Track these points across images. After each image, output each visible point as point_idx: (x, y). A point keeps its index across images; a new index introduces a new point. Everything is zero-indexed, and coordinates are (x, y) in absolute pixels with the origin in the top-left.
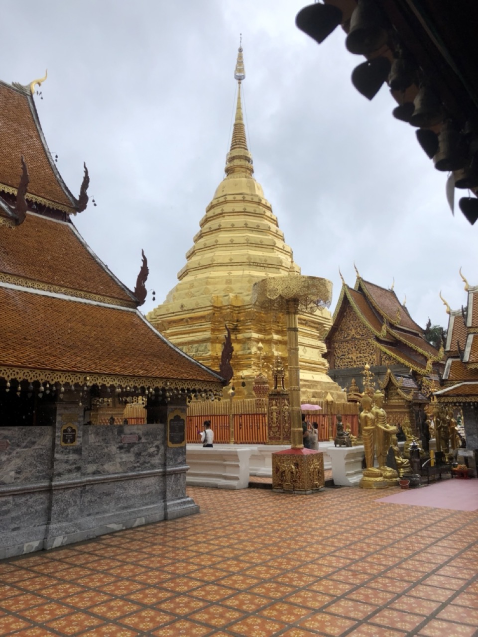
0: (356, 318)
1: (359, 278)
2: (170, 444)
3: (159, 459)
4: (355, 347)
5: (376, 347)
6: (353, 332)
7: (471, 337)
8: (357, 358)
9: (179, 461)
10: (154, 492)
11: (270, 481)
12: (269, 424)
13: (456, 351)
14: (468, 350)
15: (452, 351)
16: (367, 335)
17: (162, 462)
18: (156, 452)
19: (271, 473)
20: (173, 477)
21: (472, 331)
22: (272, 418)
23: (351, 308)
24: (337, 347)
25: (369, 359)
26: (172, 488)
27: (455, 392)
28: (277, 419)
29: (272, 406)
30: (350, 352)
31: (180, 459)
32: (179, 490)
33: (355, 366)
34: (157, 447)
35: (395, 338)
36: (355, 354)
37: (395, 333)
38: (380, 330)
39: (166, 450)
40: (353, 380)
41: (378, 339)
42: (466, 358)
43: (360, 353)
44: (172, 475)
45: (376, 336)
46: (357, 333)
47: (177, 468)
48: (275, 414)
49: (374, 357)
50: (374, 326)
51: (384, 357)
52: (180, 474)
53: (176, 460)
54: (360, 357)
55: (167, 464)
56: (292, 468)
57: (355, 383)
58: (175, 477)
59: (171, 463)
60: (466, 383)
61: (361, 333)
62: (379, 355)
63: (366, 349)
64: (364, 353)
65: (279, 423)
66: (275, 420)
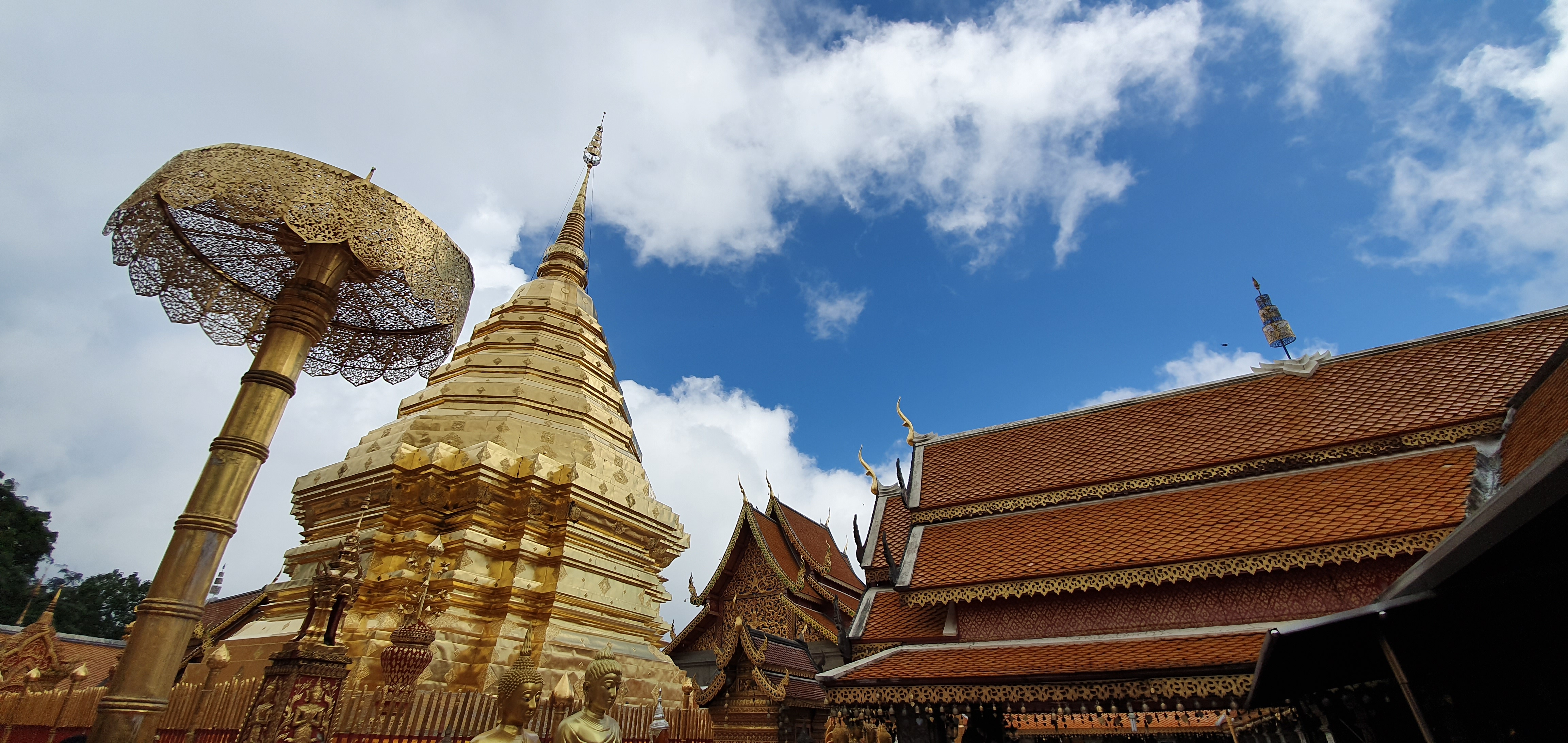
0: (761, 559)
1: (772, 498)
4: (756, 610)
5: (789, 610)
6: (755, 583)
7: (918, 531)
8: (758, 628)
13: (884, 567)
14: (910, 558)
15: (877, 568)
16: (776, 586)
21: (921, 518)
23: (754, 541)
24: (728, 608)
25: (777, 631)
27: (875, 673)
30: (749, 619)
35: (821, 595)
36: (755, 621)
37: (821, 586)
38: (794, 579)
41: (790, 595)
42: (905, 578)
43: (763, 620)
45: (788, 589)
46: (761, 584)
49: (785, 626)
50: (788, 573)
51: (801, 627)
54: (764, 627)
60: (905, 648)
61: (767, 584)
62: (792, 625)
63: (773, 613)
64: (769, 620)
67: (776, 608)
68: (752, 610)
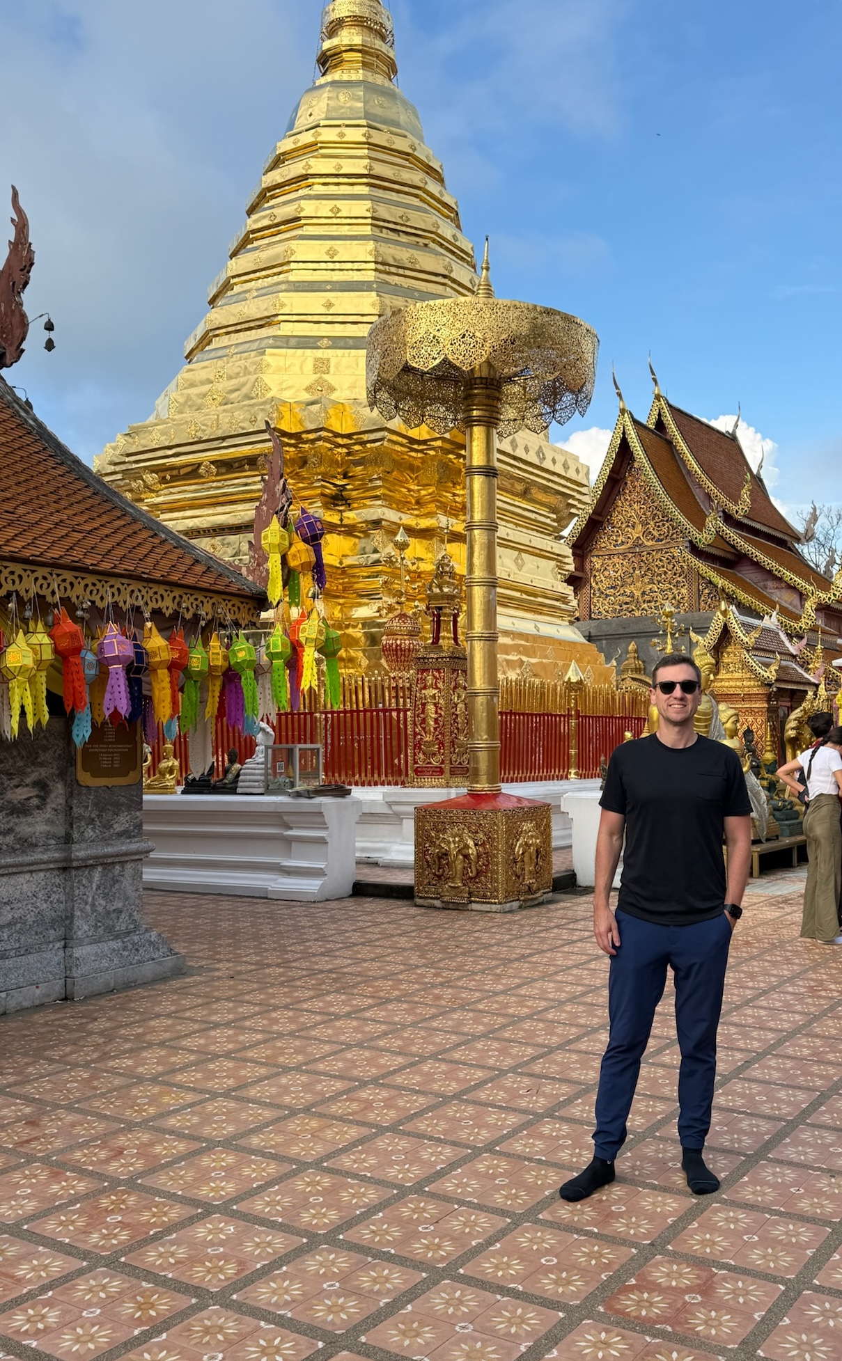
0: (646, 496)
1: (659, 399)
2: (85, 778)
3: (49, 822)
4: (640, 568)
5: (690, 568)
6: (638, 531)
8: (644, 593)
9: (118, 828)
10: (30, 919)
11: (407, 879)
12: (415, 734)
16: (670, 538)
17: (60, 830)
18: (35, 801)
19: (411, 858)
20: (97, 874)
22: (424, 721)
23: (635, 471)
24: (598, 565)
25: (671, 597)
26: (93, 905)
28: (436, 721)
29: (425, 688)
30: (629, 580)
31: (122, 822)
32: (120, 911)
33: (637, 614)
34: (42, 786)
35: (734, 547)
36: (639, 584)
37: (734, 534)
38: (700, 525)
39: (70, 795)
40: (632, 646)
41: (694, 549)
43: (651, 581)
44: (93, 866)
45: (691, 542)
46: (647, 533)
47: (110, 850)
48: (431, 709)
49: (684, 591)
50: (689, 518)
51: (707, 591)
52: (122, 863)
53: (108, 826)
54: (652, 591)
55: (76, 835)
56: (467, 847)
57: (636, 651)
58: (103, 875)
59: (89, 833)
61: (656, 533)
62: (694, 588)
63: (665, 573)
64: (659, 582)
65: (441, 733)
66: (432, 723)
67: (670, 567)
68: (634, 569)
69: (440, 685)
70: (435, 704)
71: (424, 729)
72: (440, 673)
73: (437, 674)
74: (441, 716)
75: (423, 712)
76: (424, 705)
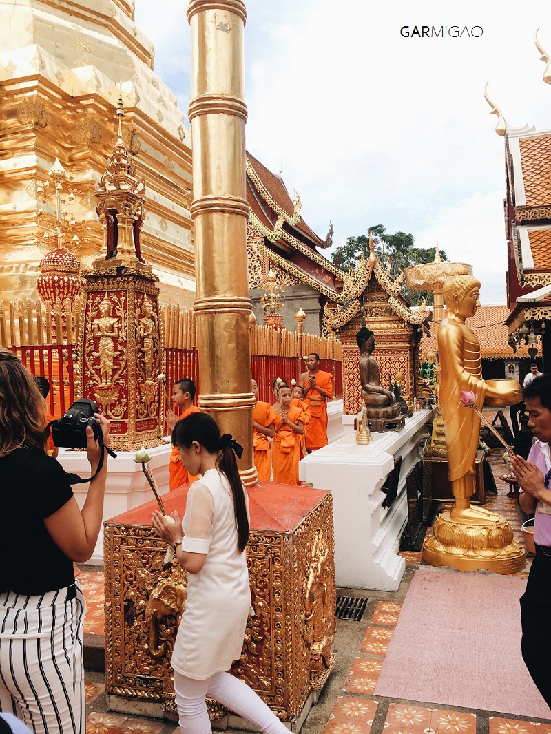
5: (265, 256)
12: (86, 378)
16: (249, 236)
22: (97, 360)
28: (116, 361)
29: (99, 316)
35: (290, 244)
38: (272, 229)
45: (265, 238)
48: (106, 345)
65: (122, 377)
66: (111, 364)
69: (120, 313)
70: (113, 338)
71: (98, 371)
72: (119, 296)
73: (115, 298)
74: (122, 353)
75: (96, 349)
76: (97, 339)
